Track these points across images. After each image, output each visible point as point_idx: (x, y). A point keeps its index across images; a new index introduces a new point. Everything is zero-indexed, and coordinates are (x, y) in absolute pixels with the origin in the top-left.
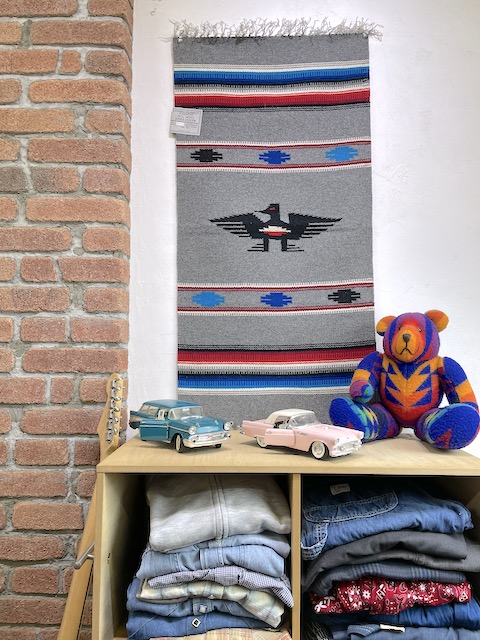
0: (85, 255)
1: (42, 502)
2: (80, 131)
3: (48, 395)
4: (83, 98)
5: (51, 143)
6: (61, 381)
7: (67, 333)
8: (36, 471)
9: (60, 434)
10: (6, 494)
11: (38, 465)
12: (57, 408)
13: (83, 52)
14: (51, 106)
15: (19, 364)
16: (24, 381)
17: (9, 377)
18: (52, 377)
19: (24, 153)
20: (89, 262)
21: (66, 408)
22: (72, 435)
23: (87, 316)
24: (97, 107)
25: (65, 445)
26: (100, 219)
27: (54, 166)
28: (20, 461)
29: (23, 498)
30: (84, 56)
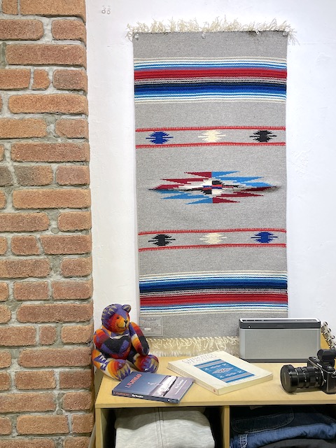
0: (60, 234)
1: (38, 415)
2: (51, 136)
3: (37, 339)
4: (52, 109)
5: (29, 146)
6: (46, 328)
7: (50, 293)
8: (31, 394)
9: (48, 367)
10: (11, 411)
11: (33, 389)
12: (45, 348)
13: (51, 71)
14: (27, 117)
15: (14, 317)
16: (19, 330)
17: (7, 326)
18: (40, 325)
19: (8, 154)
20: (63, 239)
21: (51, 348)
22: (57, 367)
23: (64, 279)
24: (64, 117)
25: (52, 374)
26: (70, 206)
27: (33, 164)
28: (20, 387)
29: (24, 413)
30: (51, 74)
